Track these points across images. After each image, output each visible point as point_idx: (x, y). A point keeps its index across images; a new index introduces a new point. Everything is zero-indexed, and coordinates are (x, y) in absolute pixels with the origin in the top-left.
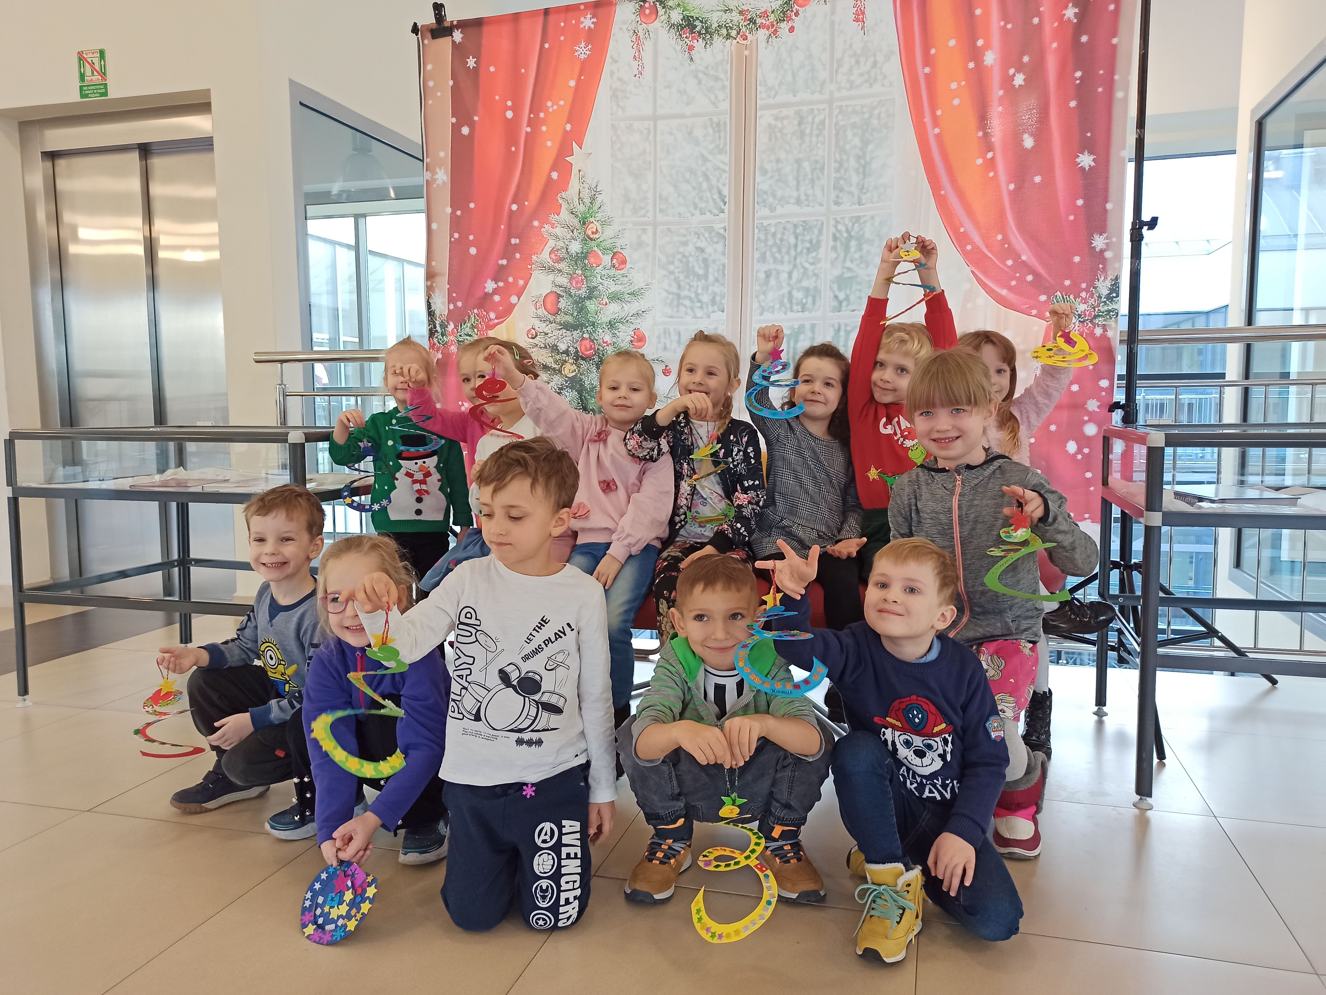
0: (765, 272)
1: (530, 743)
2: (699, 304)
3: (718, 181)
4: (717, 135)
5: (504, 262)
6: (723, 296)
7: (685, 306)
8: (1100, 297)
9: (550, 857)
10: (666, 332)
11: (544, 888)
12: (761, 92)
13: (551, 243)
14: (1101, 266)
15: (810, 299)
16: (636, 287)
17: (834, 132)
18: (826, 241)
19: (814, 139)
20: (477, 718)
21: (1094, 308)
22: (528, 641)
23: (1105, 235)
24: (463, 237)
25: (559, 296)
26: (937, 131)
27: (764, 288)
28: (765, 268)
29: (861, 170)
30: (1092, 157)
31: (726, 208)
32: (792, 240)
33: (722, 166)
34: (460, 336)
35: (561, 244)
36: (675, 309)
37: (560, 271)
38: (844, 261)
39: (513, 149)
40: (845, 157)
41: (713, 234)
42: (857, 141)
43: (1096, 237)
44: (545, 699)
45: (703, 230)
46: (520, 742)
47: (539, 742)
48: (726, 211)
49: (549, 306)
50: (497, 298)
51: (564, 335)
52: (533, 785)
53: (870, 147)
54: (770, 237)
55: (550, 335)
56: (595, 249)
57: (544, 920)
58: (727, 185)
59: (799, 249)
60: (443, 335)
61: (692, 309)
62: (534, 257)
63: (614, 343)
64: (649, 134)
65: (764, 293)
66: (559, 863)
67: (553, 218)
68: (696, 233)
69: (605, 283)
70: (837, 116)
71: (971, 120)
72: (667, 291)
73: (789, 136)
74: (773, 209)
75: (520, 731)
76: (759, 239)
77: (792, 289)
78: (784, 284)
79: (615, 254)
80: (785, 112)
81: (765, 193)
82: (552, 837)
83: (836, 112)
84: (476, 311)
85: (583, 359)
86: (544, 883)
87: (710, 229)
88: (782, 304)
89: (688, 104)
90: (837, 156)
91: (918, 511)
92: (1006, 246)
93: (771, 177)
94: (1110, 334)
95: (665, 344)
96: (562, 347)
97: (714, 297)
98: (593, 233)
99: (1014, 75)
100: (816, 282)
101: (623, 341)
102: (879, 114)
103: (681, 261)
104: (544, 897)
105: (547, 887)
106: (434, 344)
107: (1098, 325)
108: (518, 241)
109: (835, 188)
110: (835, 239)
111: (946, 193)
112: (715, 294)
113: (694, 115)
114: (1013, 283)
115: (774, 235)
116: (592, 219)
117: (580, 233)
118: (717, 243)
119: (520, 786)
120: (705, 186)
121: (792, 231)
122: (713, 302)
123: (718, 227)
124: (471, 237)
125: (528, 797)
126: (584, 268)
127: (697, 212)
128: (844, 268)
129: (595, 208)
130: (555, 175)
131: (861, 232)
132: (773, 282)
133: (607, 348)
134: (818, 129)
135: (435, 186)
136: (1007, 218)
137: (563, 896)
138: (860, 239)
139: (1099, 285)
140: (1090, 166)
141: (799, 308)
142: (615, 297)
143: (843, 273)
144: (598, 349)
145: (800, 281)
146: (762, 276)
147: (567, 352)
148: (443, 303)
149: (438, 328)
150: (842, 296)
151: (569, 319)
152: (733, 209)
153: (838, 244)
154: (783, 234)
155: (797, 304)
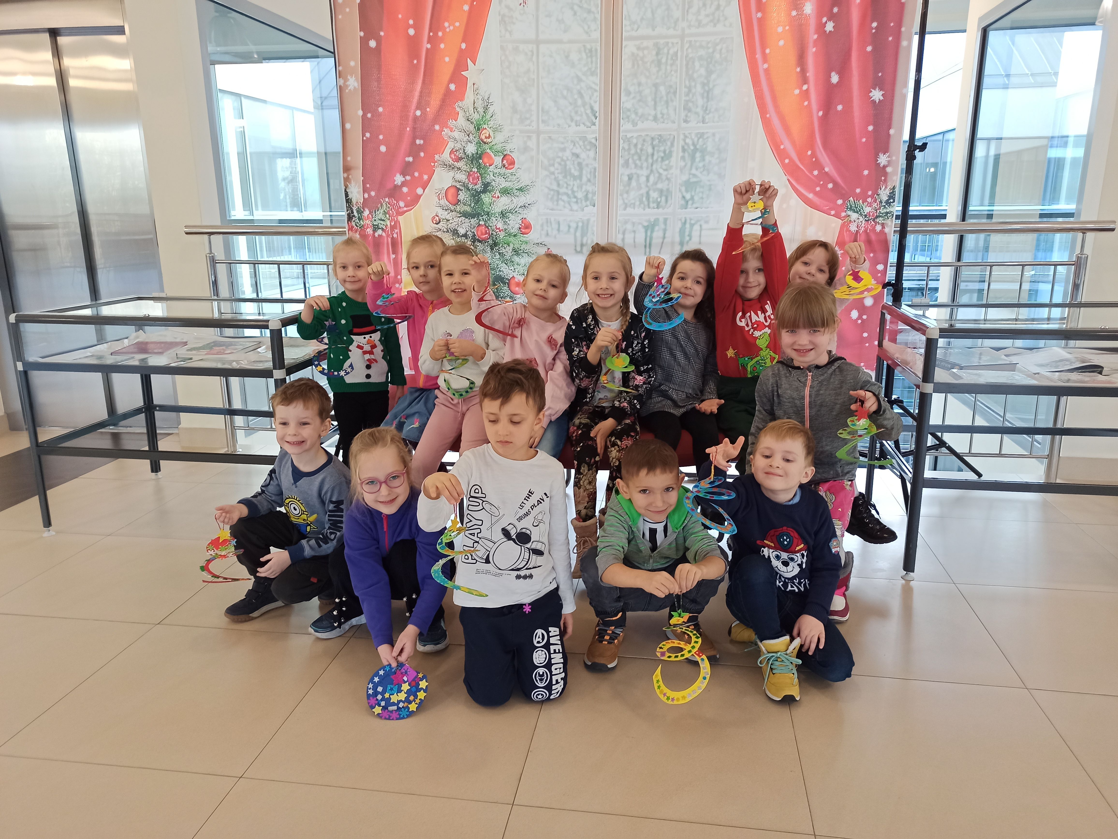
0: (628, 175)
1: (525, 577)
2: (575, 200)
3: (590, 98)
4: (589, 60)
5: (410, 159)
6: (594, 194)
7: (563, 201)
8: (881, 202)
9: (543, 653)
10: (548, 222)
11: (541, 673)
12: (626, 26)
13: (451, 145)
14: (883, 178)
15: (663, 199)
16: (523, 185)
17: (684, 63)
18: (677, 153)
19: (669, 67)
20: (487, 561)
21: (876, 210)
22: (522, 507)
23: (887, 154)
24: (375, 136)
25: (459, 189)
26: (766, 66)
27: (627, 188)
28: (627, 172)
29: (705, 95)
30: (882, 93)
31: (597, 122)
32: (650, 150)
33: (593, 86)
34: (375, 220)
35: (458, 146)
36: (555, 203)
37: (459, 169)
38: (691, 169)
39: (415, 62)
40: (693, 84)
41: (586, 143)
42: (703, 71)
43: (881, 155)
44: (534, 546)
45: (578, 139)
46: (518, 577)
47: (531, 576)
48: (597, 124)
49: (450, 198)
50: (405, 190)
51: (463, 221)
52: (529, 604)
53: (713, 76)
54: (632, 147)
55: (451, 221)
56: (488, 151)
57: (542, 695)
58: (598, 102)
59: (655, 157)
60: (359, 219)
61: (569, 203)
62: (437, 157)
63: (505, 230)
64: (532, 55)
65: (627, 192)
66: (550, 656)
67: (451, 123)
68: (572, 141)
69: (497, 180)
70: (687, 49)
71: (792, 59)
72: (549, 188)
73: (649, 64)
74: (635, 124)
75: (518, 570)
76: (623, 148)
77: (649, 190)
78: (643, 186)
79: (505, 156)
80: (645, 43)
81: (629, 110)
82: (543, 639)
83: (687, 46)
84: (387, 200)
85: (480, 241)
86: (541, 671)
87: (584, 139)
88: (641, 202)
89: (565, 31)
90: (687, 82)
91: (778, 396)
92: (814, 159)
93: (634, 98)
94: (887, 230)
95: (547, 231)
96: (462, 231)
97: (587, 194)
98: (486, 138)
99: (826, 22)
100: (668, 185)
101: (512, 228)
102: (721, 50)
103: (560, 164)
104: (541, 680)
105: (543, 673)
106: (352, 227)
107: (879, 223)
108: (422, 142)
109: (684, 109)
110: (684, 150)
111: (770, 116)
112: (587, 192)
113: (570, 42)
114: (818, 189)
115: (636, 145)
116: (485, 126)
117: (475, 137)
118: (590, 150)
119: (520, 606)
120: (579, 102)
121: (650, 143)
122: (586, 198)
123: (590, 137)
124: (381, 137)
125: (527, 612)
126: (479, 167)
127: (573, 124)
128: (690, 174)
129: (488, 117)
130: (452, 87)
131: (704, 146)
132: (634, 183)
133: (500, 233)
134: (672, 59)
135: (347, 91)
136: (815, 138)
137: (554, 678)
138: (703, 151)
139: (881, 193)
140: (879, 99)
141: (655, 205)
142: (505, 192)
143: (690, 179)
144: (492, 234)
145: (656, 183)
146: (626, 178)
147: (465, 236)
148: (358, 192)
149: (355, 214)
150: (688, 196)
151: (468, 209)
152: (602, 123)
153: (686, 155)
154: (643, 145)
155: (653, 202)
